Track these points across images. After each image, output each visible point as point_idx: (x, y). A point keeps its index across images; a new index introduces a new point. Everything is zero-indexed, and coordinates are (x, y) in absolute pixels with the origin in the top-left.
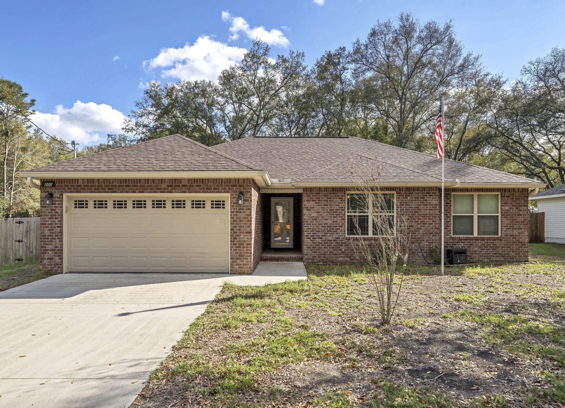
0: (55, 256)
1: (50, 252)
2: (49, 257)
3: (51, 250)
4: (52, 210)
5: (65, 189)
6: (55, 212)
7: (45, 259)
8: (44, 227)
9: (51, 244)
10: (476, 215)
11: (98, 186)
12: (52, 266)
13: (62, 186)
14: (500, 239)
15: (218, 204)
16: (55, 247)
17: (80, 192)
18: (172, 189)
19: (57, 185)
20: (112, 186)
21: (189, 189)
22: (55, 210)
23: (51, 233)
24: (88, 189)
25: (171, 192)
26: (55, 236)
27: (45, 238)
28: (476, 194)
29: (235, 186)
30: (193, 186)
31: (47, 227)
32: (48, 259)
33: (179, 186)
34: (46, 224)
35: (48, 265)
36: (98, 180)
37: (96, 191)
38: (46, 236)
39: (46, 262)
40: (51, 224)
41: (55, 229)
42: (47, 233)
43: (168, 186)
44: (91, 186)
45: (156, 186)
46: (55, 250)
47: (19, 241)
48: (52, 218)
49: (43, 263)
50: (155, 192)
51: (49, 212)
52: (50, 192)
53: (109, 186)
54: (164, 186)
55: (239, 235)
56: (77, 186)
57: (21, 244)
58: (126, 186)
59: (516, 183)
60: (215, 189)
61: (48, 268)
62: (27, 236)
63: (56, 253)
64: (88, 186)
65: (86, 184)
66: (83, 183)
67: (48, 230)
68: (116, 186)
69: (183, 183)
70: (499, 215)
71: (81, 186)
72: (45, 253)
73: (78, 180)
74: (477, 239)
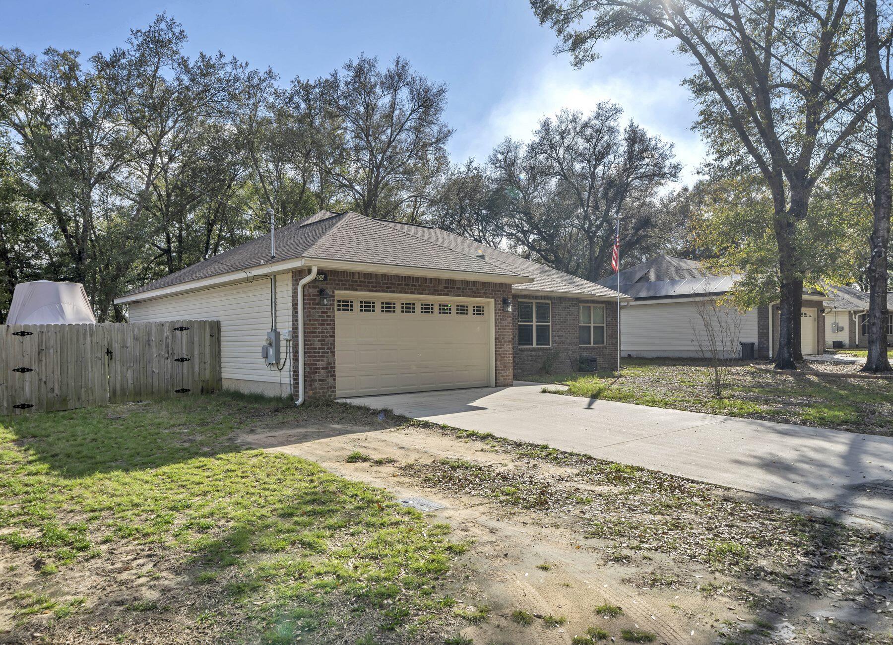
0: (328, 376)
1: (322, 371)
2: (321, 378)
3: (323, 368)
4: (323, 312)
5: (338, 284)
6: (327, 316)
7: (316, 381)
8: (314, 337)
9: (323, 361)
10: (592, 325)
11: (376, 283)
12: (325, 390)
13: (335, 280)
14: (605, 348)
15: (478, 311)
16: (328, 364)
17: (356, 290)
18: (448, 291)
19: (329, 278)
20: (390, 284)
21: (463, 292)
22: (327, 313)
23: (322, 344)
24: (365, 286)
25: (447, 295)
26: (328, 348)
27: (314, 352)
28: (592, 305)
29: (499, 291)
30: (466, 289)
31: (317, 337)
32: (320, 380)
33: (454, 288)
34: (315, 332)
35: (320, 389)
36: (376, 275)
37: (374, 289)
38: (316, 348)
39: (317, 384)
40: (323, 332)
41: (327, 339)
42: (318, 344)
43: (445, 288)
44: (368, 282)
45: (434, 287)
46: (327, 368)
47: (23, 370)
48: (324, 324)
49: (313, 387)
50: (433, 294)
51: (319, 316)
52: (320, 287)
53: (387, 284)
54: (441, 287)
55: (503, 345)
56: (353, 281)
57: (27, 374)
58: (405, 285)
59: (610, 297)
60: (484, 293)
61: (319, 393)
62: (40, 361)
63: (328, 372)
64: (364, 282)
65: (363, 279)
66: (359, 278)
67: (319, 341)
68: (394, 284)
69: (458, 286)
70: (605, 325)
71: (356, 281)
72: (316, 373)
73: (353, 273)
74: (593, 348)
